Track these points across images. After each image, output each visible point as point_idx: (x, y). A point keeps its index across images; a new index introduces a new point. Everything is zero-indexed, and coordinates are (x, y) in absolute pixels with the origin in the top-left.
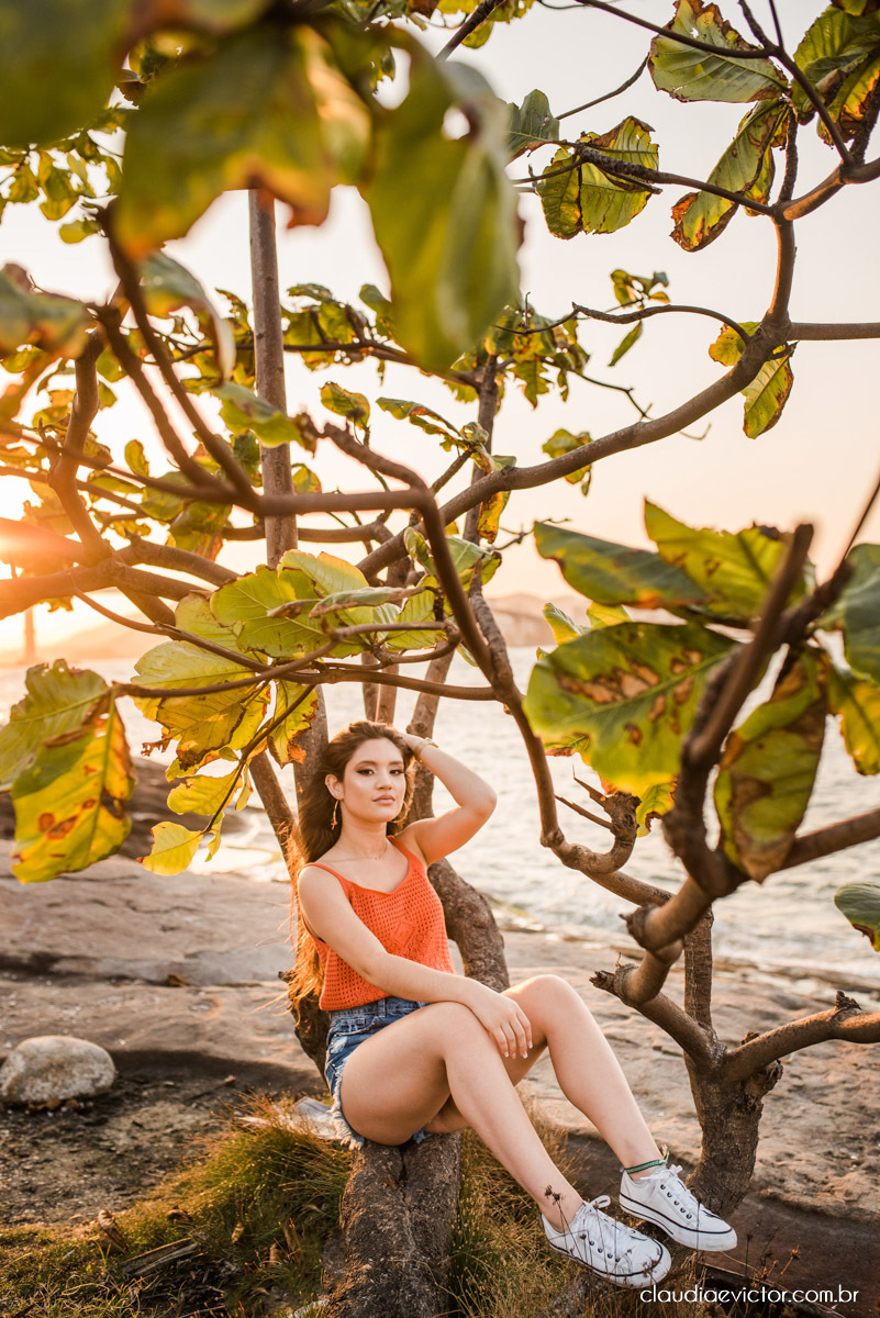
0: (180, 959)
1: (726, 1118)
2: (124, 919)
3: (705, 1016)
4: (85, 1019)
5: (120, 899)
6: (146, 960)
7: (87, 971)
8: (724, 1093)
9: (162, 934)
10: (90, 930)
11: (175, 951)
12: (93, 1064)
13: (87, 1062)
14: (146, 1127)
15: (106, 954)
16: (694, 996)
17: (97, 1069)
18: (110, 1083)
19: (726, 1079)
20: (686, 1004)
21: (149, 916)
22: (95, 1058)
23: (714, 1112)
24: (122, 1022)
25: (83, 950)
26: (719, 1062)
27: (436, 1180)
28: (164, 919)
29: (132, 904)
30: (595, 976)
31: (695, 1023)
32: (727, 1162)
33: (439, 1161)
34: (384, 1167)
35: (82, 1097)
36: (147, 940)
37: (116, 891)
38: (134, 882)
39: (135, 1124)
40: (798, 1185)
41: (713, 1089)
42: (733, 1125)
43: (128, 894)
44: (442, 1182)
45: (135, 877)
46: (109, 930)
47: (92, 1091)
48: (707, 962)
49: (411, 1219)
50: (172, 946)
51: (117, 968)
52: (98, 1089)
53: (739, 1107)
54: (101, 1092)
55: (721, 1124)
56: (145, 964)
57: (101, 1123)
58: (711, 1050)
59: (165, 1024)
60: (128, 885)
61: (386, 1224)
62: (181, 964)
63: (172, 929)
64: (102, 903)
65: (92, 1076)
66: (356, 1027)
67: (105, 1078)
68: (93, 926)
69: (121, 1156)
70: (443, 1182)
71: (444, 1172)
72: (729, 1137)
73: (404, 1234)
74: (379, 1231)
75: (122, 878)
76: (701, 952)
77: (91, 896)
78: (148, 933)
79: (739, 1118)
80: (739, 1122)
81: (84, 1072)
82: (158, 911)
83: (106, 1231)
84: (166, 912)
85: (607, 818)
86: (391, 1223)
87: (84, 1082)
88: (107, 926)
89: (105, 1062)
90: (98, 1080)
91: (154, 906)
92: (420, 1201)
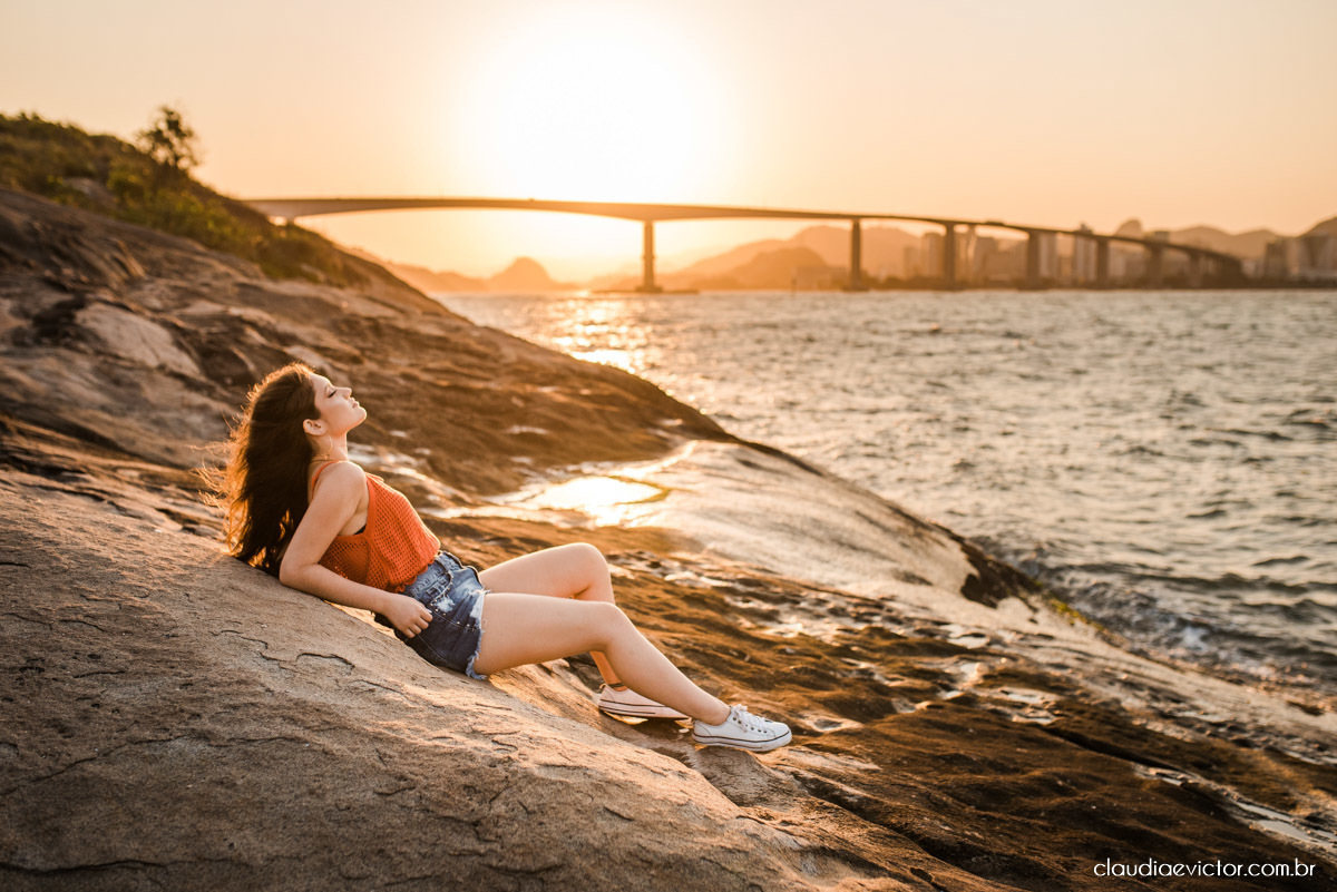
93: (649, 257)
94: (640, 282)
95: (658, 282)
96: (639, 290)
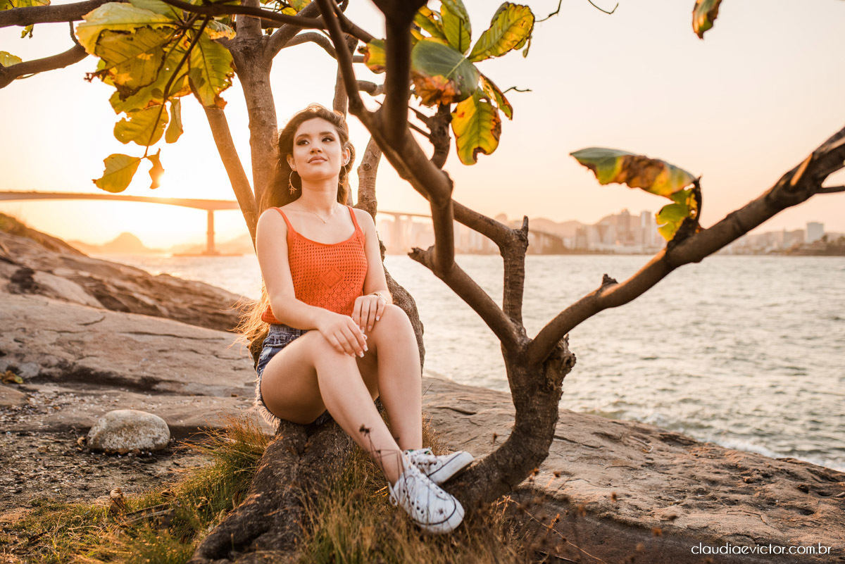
0: (242, 386)
1: (531, 396)
2: (210, 362)
3: (516, 315)
4: (162, 409)
5: (208, 350)
6: (217, 385)
7: (177, 391)
8: (529, 375)
9: (233, 371)
10: (185, 367)
11: (239, 382)
12: (154, 428)
13: (150, 426)
14: (181, 466)
15: (192, 380)
16: (508, 299)
17: (157, 431)
18: (166, 442)
19: (529, 363)
20: (504, 306)
21: (226, 361)
22: (156, 424)
23: (522, 391)
24: (185, 411)
25: (177, 377)
26: (524, 348)
27: (328, 452)
28: (236, 363)
29: (216, 354)
30: (412, 251)
31: (508, 320)
32: (530, 430)
33: (333, 442)
34: (290, 441)
35: (145, 449)
36: (222, 374)
37: (208, 345)
38: (222, 341)
39: (175, 464)
40: (629, 511)
41: (521, 371)
42: (536, 402)
43: (215, 348)
44: (331, 454)
45: (223, 339)
46: (198, 368)
47: (153, 446)
48: (519, 273)
49: (298, 469)
50: (238, 379)
51: (198, 389)
52: (157, 446)
53: (541, 386)
54: (160, 448)
55: (527, 400)
56: (217, 388)
57: (152, 462)
58: (519, 340)
59: (214, 412)
60: (216, 343)
61: (279, 471)
62: (241, 389)
63: (240, 369)
64: (196, 352)
65: (152, 436)
66: (279, 341)
67: (162, 438)
68: (187, 365)
69: (157, 478)
70: (333, 454)
71: (335, 448)
72: (533, 412)
73: (290, 477)
74: (273, 476)
75: (213, 339)
76: (516, 266)
77: (190, 347)
78: (223, 371)
79: (540, 396)
80: (541, 399)
81: (146, 433)
82: (233, 359)
83: (113, 499)
84: (239, 359)
85: (428, 131)
86: (283, 470)
87: (147, 439)
88: (196, 365)
89: (163, 427)
90: (157, 439)
91: (231, 356)
92: (312, 463)
93: (211, 233)
94: (205, 249)
95: (217, 249)
96: (205, 254)
